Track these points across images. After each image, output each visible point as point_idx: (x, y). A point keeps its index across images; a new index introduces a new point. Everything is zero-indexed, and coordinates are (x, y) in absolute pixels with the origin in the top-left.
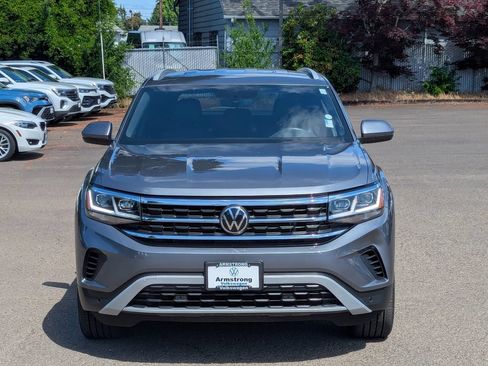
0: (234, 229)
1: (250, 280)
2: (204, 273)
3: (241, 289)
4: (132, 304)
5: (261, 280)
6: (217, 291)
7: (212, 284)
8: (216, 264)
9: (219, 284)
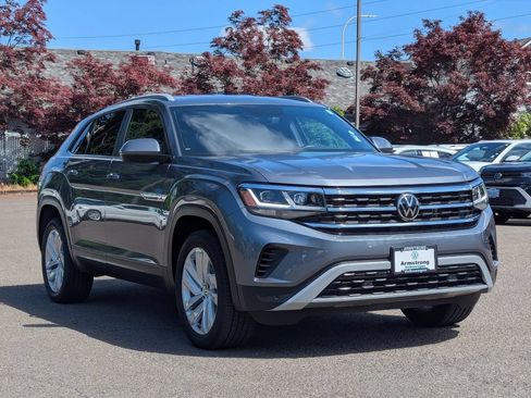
0: (410, 216)
1: (428, 263)
2: (391, 258)
3: (421, 271)
4: (321, 295)
5: (436, 261)
6: (403, 274)
7: (398, 269)
8: (401, 249)
9: (403, 268)
